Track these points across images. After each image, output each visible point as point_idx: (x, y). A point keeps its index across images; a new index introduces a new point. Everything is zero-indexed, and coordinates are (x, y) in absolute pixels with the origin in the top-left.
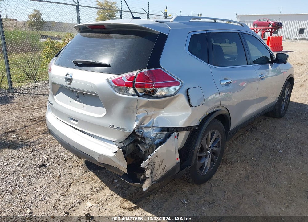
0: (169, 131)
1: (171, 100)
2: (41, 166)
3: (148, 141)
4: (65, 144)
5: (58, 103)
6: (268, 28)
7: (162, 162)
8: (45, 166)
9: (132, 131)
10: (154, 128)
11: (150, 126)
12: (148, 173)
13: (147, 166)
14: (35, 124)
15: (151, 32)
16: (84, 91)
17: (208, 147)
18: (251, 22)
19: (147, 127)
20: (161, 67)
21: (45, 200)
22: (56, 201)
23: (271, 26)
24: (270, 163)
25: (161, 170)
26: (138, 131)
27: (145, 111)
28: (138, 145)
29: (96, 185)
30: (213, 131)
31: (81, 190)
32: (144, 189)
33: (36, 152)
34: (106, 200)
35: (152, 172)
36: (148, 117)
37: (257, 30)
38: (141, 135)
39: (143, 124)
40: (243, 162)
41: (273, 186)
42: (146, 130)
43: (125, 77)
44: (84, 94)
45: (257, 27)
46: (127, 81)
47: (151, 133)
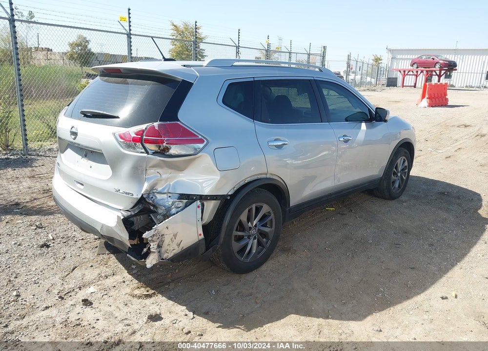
0: (189, 199)
1: (191, 161)
2: (42, 246)
3: (161, 209)
4: (68, 213)
5: (64, 162)
6: (434, 69)
7: (175, 236)
8: (48, 246)
9: (140, 196)
10: (169, 195)
11: (166, 191)
12: (153, 246)
13: (151, 237)
14: (49, 196)
15: (172, 78)
16: (91, 148)
17: (252, 226)
18: (407, 59)
19: (160, 193)
20: (178, 120)
21: (38, 283)
22: (51, 285)
23: (438, 66)
24: (348, 254)
25: (174, 246)
26: (148, 197)
27: (158, 172)
28: (151, 215)
29: (107, 270)
30: (259, 204)
31: (86, 274)
32: (149, 266)
33: (40, 230)
34: (115, 286)
35: (159, 246)
36: (161, 180)
37: (417, 72)
38: (151, 201)
39: (155, 189)
40: (312, 252)
41: (338, 280)
42: (159, 196)
43: (133, 131)
44: (92, 152)
45: (417, 68)
46: (135, 136)
47: (166, 200)
